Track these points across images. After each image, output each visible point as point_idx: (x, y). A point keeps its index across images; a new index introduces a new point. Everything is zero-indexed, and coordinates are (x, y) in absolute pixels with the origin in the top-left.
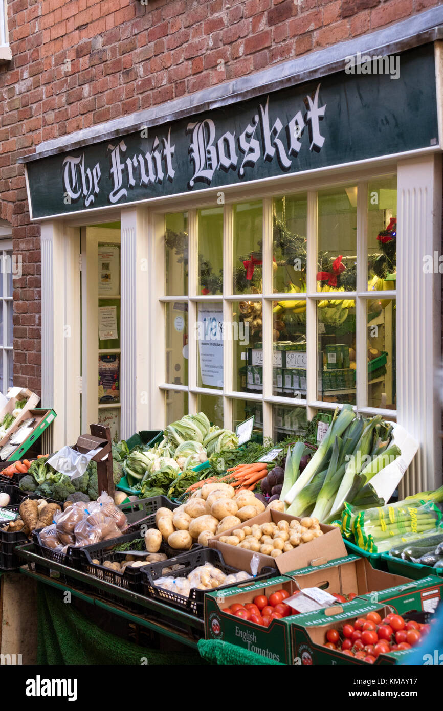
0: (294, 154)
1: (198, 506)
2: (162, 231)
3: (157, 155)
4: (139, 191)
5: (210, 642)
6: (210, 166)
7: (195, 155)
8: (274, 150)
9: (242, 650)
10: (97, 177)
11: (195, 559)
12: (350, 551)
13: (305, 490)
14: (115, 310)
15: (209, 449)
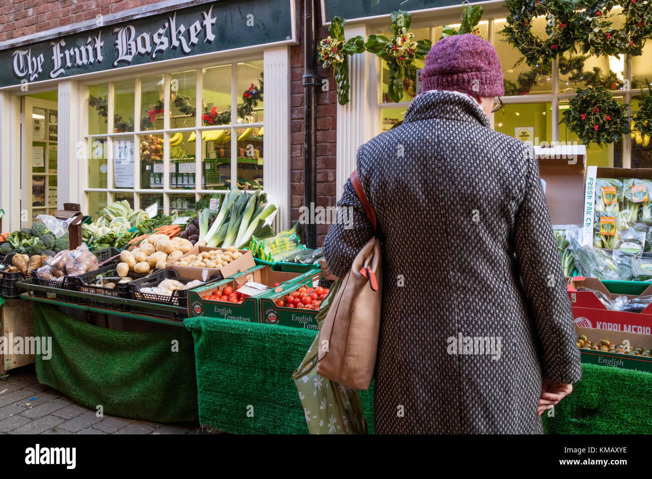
0: (193, 45)
1: (149, 248)
2: (86, 96)
3: (90, 48)
4: (75, 70)
5: (196, 319)
6: (131, 53)
7: (119, 47)
8: (179, 43)
9: (221, 320)
10: (41, 62)
11: (159, 277)
12: (257, 263)
13: (216, 235)
14: (42, 149)
15: (131, 222)
